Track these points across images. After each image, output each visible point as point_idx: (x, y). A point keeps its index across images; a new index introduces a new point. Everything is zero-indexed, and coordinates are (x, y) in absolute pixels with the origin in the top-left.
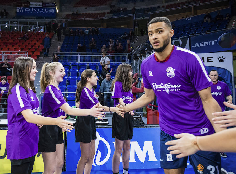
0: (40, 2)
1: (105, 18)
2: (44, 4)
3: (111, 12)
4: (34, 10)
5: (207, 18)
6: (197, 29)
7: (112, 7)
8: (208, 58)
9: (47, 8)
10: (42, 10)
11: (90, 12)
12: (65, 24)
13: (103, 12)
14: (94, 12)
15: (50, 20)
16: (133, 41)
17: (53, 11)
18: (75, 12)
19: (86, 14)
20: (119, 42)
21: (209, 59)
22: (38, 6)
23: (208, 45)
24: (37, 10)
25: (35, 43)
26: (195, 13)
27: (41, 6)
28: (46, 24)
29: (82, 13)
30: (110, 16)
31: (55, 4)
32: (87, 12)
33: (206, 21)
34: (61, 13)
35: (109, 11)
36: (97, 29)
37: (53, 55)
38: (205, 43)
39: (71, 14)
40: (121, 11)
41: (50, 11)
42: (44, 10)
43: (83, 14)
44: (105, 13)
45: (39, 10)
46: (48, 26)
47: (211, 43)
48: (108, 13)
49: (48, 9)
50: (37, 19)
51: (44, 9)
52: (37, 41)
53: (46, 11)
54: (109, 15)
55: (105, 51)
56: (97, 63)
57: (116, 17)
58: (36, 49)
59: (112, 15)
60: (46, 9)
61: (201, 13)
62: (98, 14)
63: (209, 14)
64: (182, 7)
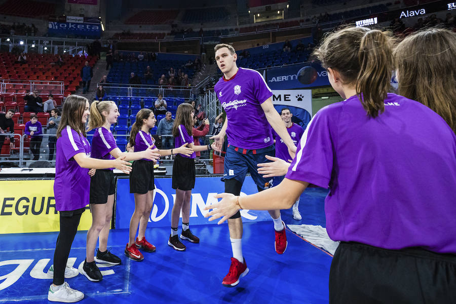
0: (81, 15)
1: (165, 40)
2: (86, 19)
3: (173, 33)
4: (73, 26)
5: (286, 47)
6: (275, 59)
7: (173, 26)
8: (285, 95)
9: (89, 24)
10: (83, 26)
11: (146, 32)
12: (113, 47)
13: (162, 32)
14: (150, 32)
15: (93, 40)
16: (200, 71)
17: (98, 28)
18: (126, 31)
19: (140, 34)
20: (181, 72)
21: (287, 96)
22: (77, 22)
23: (286, 80)
24: (76, 26)
25: (73, 70)
26: (274, 41)
27: (82, 22)
28: (87, 46)
29: (135, 32)
30: (171, 39)
31: (100, 20)
32: (142, 32)
33: (286, 50)
34: (107, 31)
35: (170, 32)
36: (154, 54)
37: (98, 86)
38: (283, 77)
39: (120, 34)
40: (185, 32)
41: (93, 28)
42: (85, 27)
43: (137, 34)
44: (164, 34)
45: (78, 26)
46: (90, 48)
47: (290, 78)
48: (168, 34)
49: (91, 26)
50: (76, 38)
51: (85, 25)
52: (76, 67)
53: (88, 28)
54: (169, 36)
55: (164, 82)
56: (154, 99)
57: (179, 40)
58: (75, 78)
59: (174, 36)
60: (88, 26)
61: (280, 40)
62: (156, 34)
63: (288, 42)
64: (259, 32)
